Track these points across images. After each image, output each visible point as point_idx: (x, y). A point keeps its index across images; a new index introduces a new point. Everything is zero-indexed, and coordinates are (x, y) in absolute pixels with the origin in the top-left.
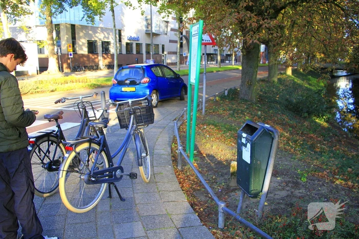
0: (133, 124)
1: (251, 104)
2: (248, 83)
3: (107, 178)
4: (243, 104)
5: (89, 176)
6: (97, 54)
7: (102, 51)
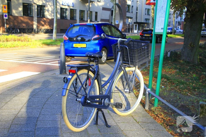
0: (120, 60)
1: (193, 66)
2: (191, 46)
3: (97, 104)
4: (186, 65)
5: (86, 98)
6: (32, 17)
7: (38, 15)
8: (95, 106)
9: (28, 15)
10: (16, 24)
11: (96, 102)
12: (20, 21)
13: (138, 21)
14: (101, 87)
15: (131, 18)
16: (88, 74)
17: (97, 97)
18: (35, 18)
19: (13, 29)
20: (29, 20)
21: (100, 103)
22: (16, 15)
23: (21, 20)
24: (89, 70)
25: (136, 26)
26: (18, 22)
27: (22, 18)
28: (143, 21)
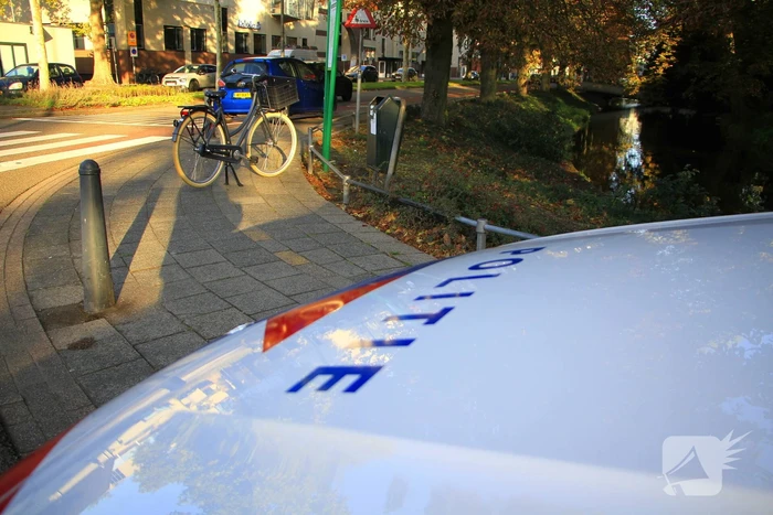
3: (224, 156)
5: (204, 147)
6: (183, 51)
7: (192, 48)
8: (221, 159)
9: (174, 49)
10: (153, 65)
11: (222, 153)
12: (159, 60)
13: (386, 56)
14: (228, 136)
15: (372, 49)
16: (205, 118)
17: (222, 147)
18: (188, 53)
19: (148, 75)
20: (177, 56)
21: (228, 154)
22: (153, 48)
23: (161, 57)
24: (207, 112)
25: (382, 64)
26: (156, 62)
27: (163, 55)
28: (396, 56)
